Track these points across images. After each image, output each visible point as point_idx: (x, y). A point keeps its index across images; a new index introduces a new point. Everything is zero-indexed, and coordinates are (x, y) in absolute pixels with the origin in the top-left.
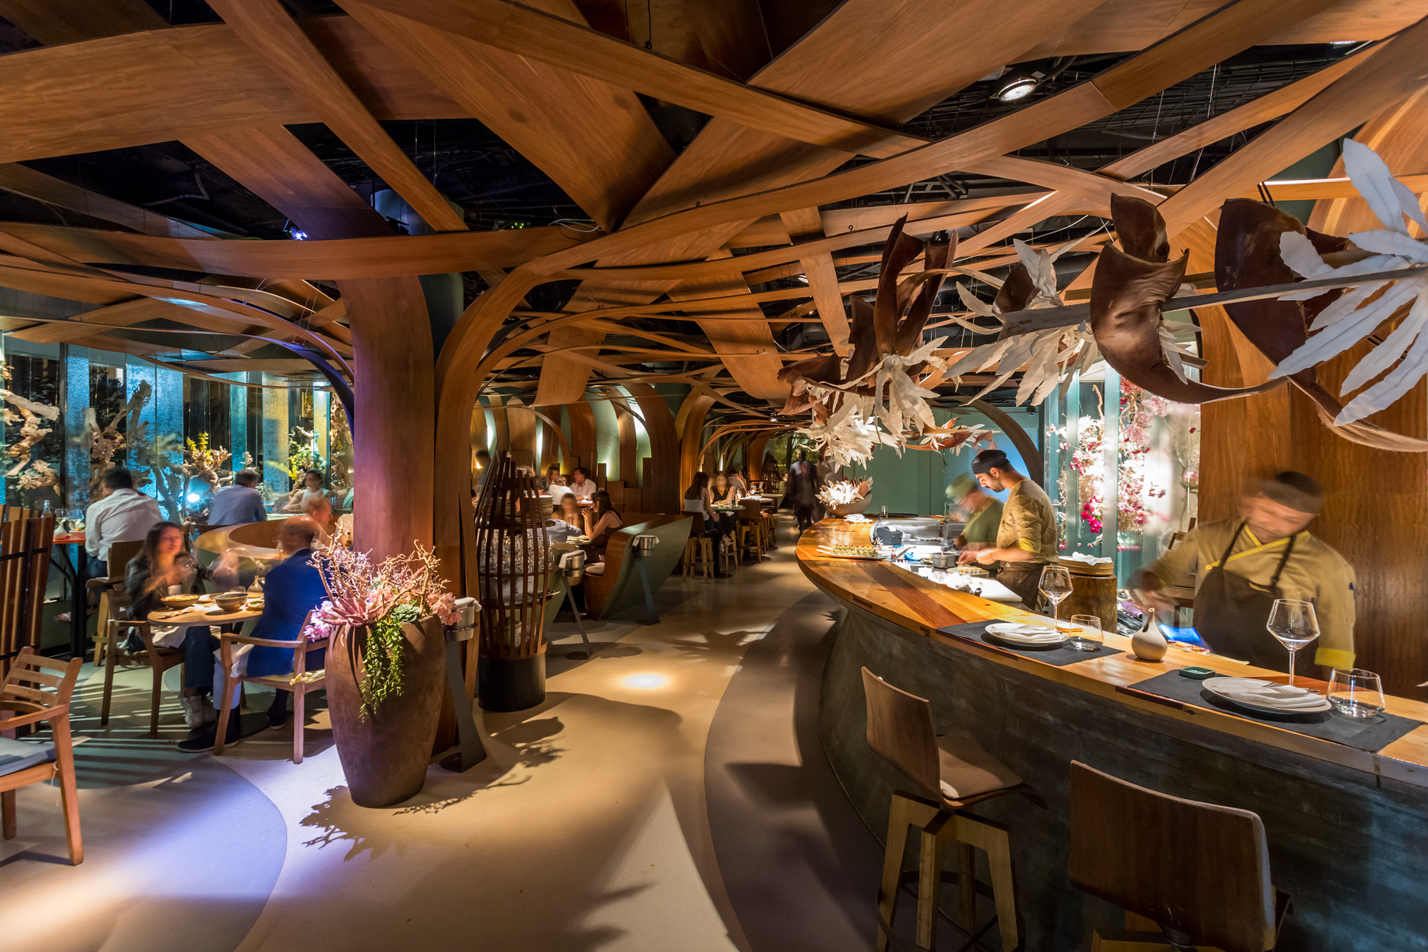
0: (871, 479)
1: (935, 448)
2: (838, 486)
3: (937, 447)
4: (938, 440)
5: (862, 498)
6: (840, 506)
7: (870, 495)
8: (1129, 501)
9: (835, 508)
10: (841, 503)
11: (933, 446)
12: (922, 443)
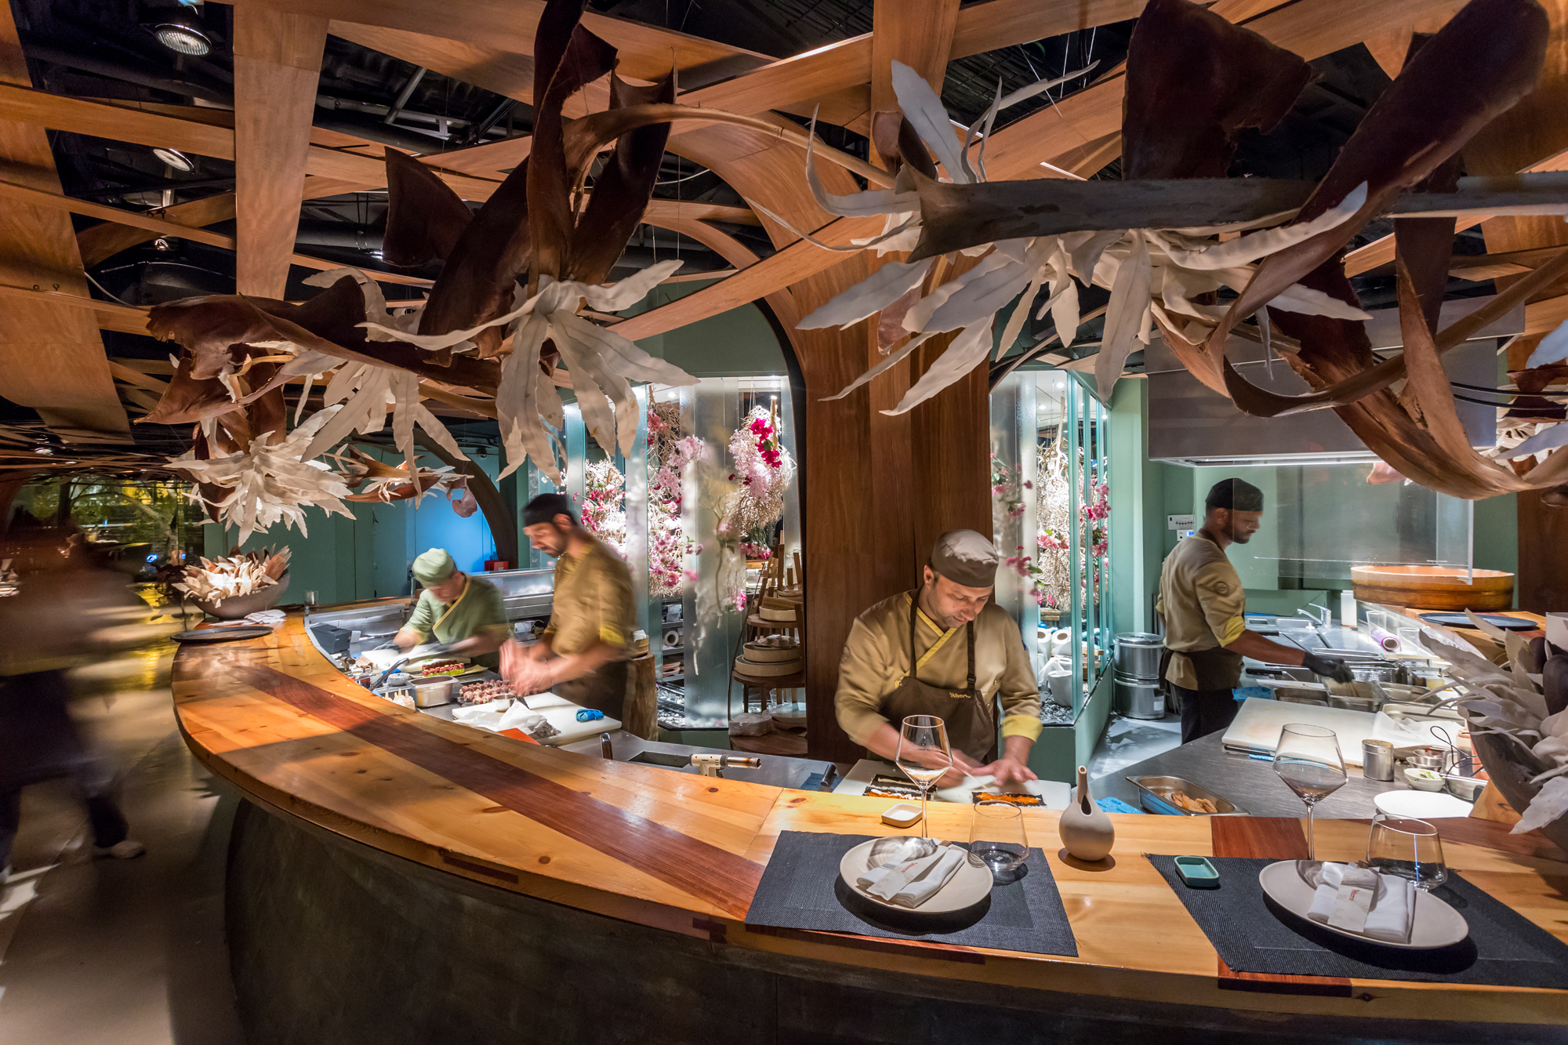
0: (286, 550)
1: (385, 498)
2: (221, 565)
3: (388, 496)
4: (390, 487)
5: (274, 582)
6: (228, 600)
7: (288, 577)
8: (662, 560)
9: (218, 604)
10: (232, 593)
11: (382, 494)
12: (364, 492)
